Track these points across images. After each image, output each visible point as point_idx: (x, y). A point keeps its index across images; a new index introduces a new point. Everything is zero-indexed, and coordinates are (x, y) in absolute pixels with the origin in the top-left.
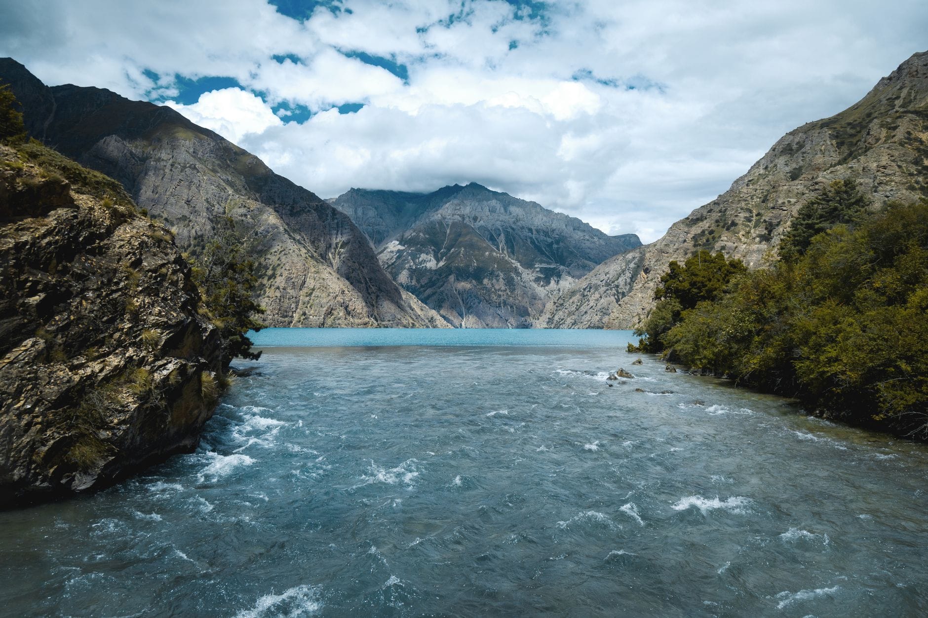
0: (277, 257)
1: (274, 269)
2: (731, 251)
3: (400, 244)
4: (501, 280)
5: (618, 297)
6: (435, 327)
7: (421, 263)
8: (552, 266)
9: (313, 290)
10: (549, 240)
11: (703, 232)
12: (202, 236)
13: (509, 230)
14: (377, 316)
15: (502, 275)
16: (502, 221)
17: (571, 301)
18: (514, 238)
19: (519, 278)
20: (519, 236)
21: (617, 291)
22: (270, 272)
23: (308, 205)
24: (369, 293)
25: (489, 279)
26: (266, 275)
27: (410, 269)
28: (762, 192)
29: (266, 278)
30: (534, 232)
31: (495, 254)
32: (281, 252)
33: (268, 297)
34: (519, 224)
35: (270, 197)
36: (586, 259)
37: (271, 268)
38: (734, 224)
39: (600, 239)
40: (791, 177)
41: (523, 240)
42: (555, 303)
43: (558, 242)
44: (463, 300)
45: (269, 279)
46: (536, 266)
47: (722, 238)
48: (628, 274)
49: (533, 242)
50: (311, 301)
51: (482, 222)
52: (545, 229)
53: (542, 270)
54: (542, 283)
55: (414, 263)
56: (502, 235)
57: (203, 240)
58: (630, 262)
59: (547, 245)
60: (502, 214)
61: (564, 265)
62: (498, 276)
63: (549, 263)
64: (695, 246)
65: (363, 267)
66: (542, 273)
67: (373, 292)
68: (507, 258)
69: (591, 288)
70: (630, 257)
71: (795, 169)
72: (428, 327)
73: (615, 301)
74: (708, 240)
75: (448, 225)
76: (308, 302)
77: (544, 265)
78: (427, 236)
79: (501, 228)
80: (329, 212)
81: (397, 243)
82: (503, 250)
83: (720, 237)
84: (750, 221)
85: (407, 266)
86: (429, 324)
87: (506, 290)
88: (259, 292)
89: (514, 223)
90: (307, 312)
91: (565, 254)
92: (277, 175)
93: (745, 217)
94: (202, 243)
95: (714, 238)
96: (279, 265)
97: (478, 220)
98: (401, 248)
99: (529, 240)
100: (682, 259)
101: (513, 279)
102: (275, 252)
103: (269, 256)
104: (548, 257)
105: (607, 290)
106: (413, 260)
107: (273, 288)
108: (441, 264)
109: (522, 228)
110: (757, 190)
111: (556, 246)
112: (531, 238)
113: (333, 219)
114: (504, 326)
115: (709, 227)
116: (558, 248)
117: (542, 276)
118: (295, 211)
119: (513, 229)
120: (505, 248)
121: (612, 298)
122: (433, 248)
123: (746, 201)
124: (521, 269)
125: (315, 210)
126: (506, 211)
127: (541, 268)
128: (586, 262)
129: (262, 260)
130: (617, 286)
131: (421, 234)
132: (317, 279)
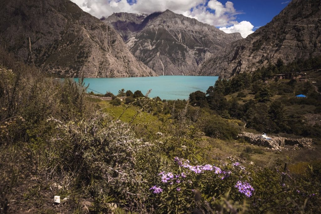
0: (88, 49)
1: (87, 54)
2: (267, 49)
3: (136, 38)
4: (180, 54)
5: (229, 62)
6: (152, 76)
7: (145, 47)
8: (202, 48)
9: (103, 62)
10: (201, 36)
11: (257, 41)
12: (57, 40)
13: (183, 31)
14: (128, 72)
15: (180, 52)
16: (180, 28)
17: (209, 64)
18: (185, 35)
19: (187, 53)
20: (188, 34)
21: (228, 60)
22: (85, 55)
23: (98, 25)
24: (125, 63)
25: (175, 54)
26: (84, 57)
27: (140, 50)
28: (281, 25)
29: (84, 58)
30: (194, 32)
31: (177, 43)
32: (89, 46)
33: (86, 66)
34: (187, 29)
35: (82, 22)
36: (217, 45)
37: (85, 53)
38: (269, 38)
39: (223, 35)
40: (293, 19)
41: (189, 36)
42: (202, 65)
43: (204, 37)
44: (163, 63)
45: (85, 58)
46: (195, 48)
47: (264, 44)
48: (234, 52)
49: (193, 37)
50: (102, 67)
51: (171, 28)
52: (199, 31)
53: (198, 50)
54: (197, 55)
55: (142, 47)
56: (180, 34)
57: (57, 42)
58: (235, 47)
59: (200, 38)
60: (180, 24)
61: (207, 47)
62: (178, 52)
63: (200, 46)
64: (253, 47)
65: (122, 52)
66: (197, 51)
67: (126, 62)
68: (182, 44)
69: (217, 58)
70: (235, 45)
71: (295, 15)
72: (149, 76)
73: (227, 64)
74: (258, 44)
75: (156, 30)
76: (101, 67)
77: (198, 48)
78: (147, 35)
79: (179, 31)
80: (107, 27)
81: (134, 38)
82: (180, 41)
83: (263, 43)
84: (275, 37)
85: (139, 48)
86: (149, 75)
87: (181, 59)
88: (81, 64)
89: (186, 28)
90: (101, 71)
91: (208, 42)
92: (84, 12)
93: (274, 35)
94: (57, 43)
95: (261, 44)
96: (89, 52)
97: (170, 27)
98: (136, 40)
99: (192, 36)
100: (248, 52)
101: (184, 53)
102: (87, 47)
103: (85, 48)
104: (200, 44)
105: (224, 59)
106: (142, 45)
107: (87, 62)
108: (154, 47)
109: (189, 30)
110: (279, 24)
111: (204, 39)
112: (193, 35)
113: (109, 31)
114: (181, 74)
115: (260, 39)
116: (205, 40)
117: (197, 52)
118: (93, 28)
119: (185, 31)
120: (181, 40)
121: (226, 63)
122: (150, 40)
123: (275, 28)
124: (188, 49)
125: (101, 27)
126: (182, 23)
127: (197, 49)
128: (217, 46)
129: (82, 50)
130: (229, 58)
131: (145, 34)
132: (104, 58)
